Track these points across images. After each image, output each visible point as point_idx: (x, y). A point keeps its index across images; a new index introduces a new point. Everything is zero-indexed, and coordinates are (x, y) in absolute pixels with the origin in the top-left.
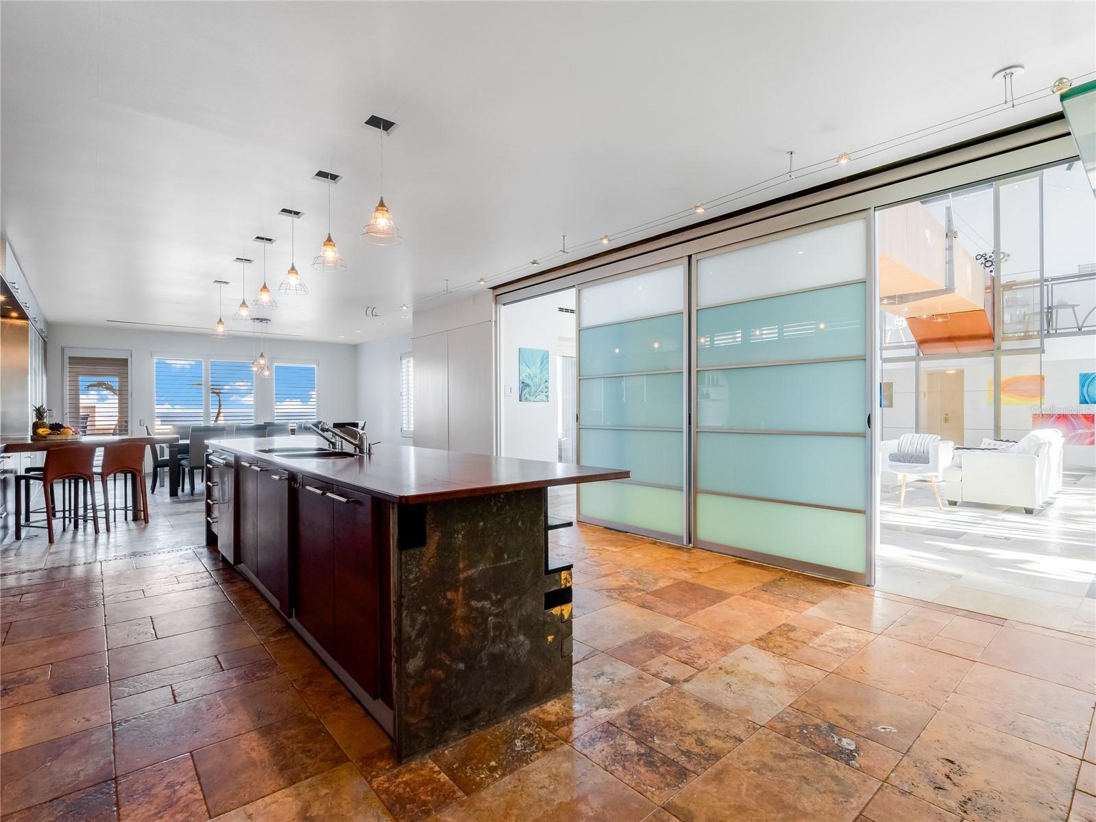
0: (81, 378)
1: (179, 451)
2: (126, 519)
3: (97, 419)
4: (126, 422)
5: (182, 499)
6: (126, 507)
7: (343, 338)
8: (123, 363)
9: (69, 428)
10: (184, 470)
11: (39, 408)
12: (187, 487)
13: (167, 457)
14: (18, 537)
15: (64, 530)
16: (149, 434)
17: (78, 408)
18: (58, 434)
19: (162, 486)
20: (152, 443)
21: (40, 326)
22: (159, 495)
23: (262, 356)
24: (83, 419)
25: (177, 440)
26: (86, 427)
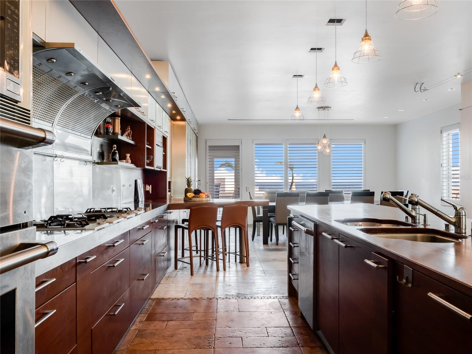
0: (215, 160)
1: (269, 210)
2: (236, 261)
3: (226, 186)
4: (239, 189)
5: (271, 248)
6: (236, 252)
7: (386, 118)
8: (237, 148)
9: (204, 193)
10: (272, 225)
11: (188, 178)
12: (274, 237)
13: (261, 215)
14: (176, 268)
15: (200, 265)
16: (251, 198)
17: (213, 179)
18: (198, 197)
19: (259, 235)
20: (253, 205)
21: (193, 126)
22: (257, 242)
23: (325, 137)
24: (217, 186)
25: (268, 202)
26: (219, 192)
